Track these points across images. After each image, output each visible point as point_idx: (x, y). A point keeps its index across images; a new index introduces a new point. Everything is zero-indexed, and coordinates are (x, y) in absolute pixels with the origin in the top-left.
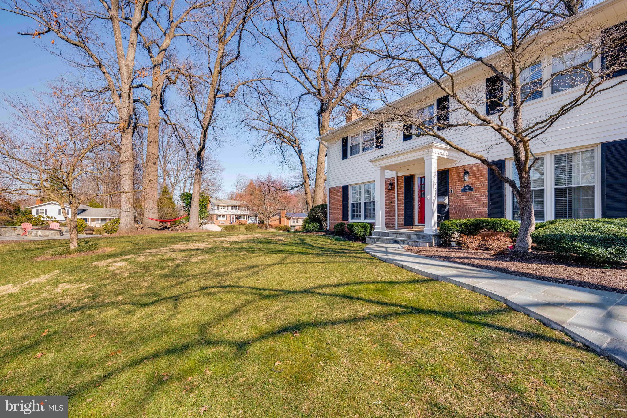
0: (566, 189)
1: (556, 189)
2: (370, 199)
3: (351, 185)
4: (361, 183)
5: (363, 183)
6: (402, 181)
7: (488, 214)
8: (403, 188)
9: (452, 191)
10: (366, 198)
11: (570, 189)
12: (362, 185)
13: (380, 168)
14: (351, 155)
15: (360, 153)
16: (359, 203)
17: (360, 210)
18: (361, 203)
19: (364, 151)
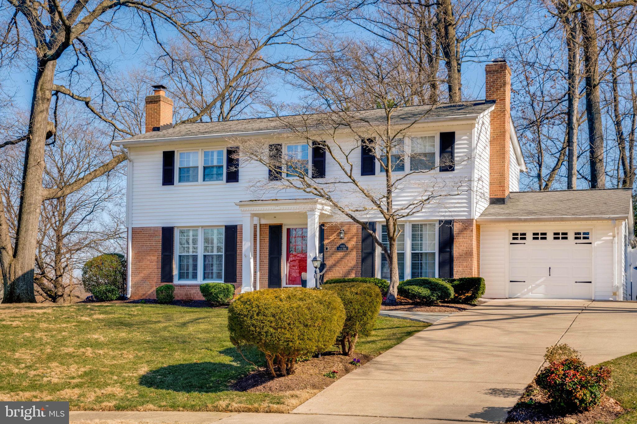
0: (418, 254)
1: (412, 254)
2: (212, 252)
3: (178, 227)
4: (198, 227)
5: (202, 227)
6: (267, 231)
7: (361, 274)
8: (267, 240)
9: (327, 249)
10: (206, 249)
11: (421, 254)
12: (200, 228)
13: (250, 215)
14: (180, 181)
15: (197, 181)
16: (193, 256)
17: (195, 267)
18: (197, 256)
19: (204, 180)
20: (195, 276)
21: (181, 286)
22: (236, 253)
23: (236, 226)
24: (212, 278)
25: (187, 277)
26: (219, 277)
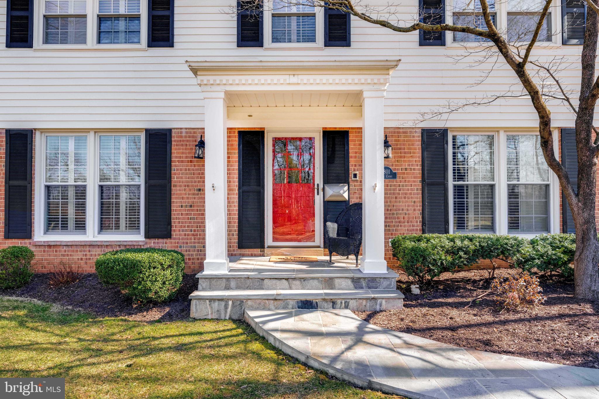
1: (509, 186)
2: (117, 179)
3: (43, 131)
4: (87, 130)
5: (96, 131)
6: (235, 141)
8: (234, 158)
9: (355, 176)
10: (103, 175)
12: (92, 134)
13: (222, 95)
14: (47, 40)
15: (84, 42)
16: (76, 186)
17: (81, 207)
18: (85, 187)
19: (99, 42)
20: (81, 226)
21: (50, 246)
22: (170, 182)
23: (170, 130)
24: (117, 227)
25: (65, 227)
26: (133, 226)
